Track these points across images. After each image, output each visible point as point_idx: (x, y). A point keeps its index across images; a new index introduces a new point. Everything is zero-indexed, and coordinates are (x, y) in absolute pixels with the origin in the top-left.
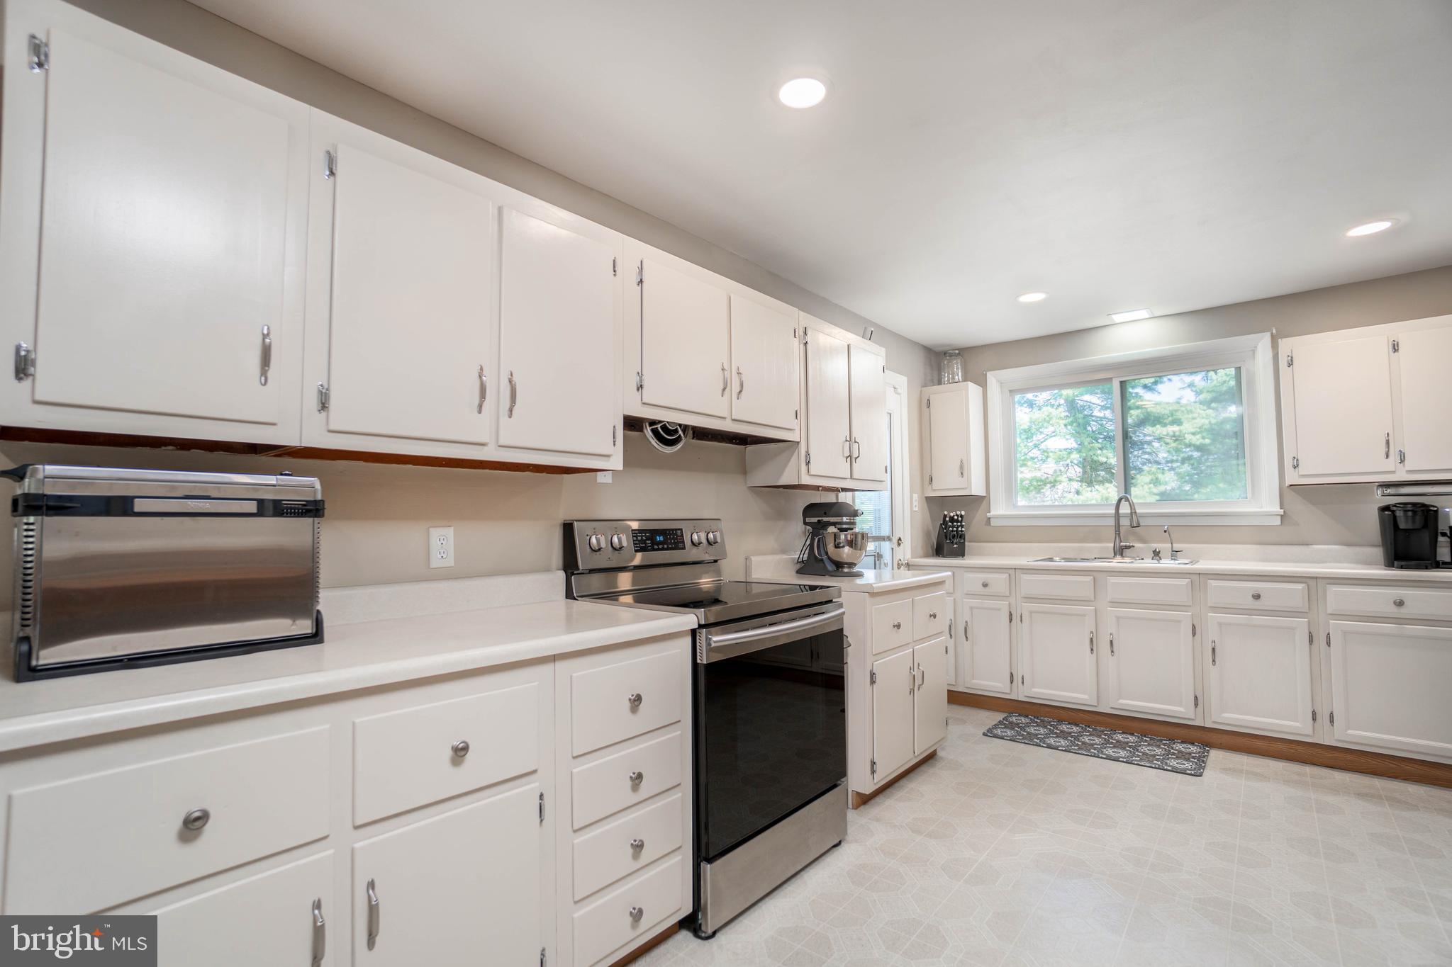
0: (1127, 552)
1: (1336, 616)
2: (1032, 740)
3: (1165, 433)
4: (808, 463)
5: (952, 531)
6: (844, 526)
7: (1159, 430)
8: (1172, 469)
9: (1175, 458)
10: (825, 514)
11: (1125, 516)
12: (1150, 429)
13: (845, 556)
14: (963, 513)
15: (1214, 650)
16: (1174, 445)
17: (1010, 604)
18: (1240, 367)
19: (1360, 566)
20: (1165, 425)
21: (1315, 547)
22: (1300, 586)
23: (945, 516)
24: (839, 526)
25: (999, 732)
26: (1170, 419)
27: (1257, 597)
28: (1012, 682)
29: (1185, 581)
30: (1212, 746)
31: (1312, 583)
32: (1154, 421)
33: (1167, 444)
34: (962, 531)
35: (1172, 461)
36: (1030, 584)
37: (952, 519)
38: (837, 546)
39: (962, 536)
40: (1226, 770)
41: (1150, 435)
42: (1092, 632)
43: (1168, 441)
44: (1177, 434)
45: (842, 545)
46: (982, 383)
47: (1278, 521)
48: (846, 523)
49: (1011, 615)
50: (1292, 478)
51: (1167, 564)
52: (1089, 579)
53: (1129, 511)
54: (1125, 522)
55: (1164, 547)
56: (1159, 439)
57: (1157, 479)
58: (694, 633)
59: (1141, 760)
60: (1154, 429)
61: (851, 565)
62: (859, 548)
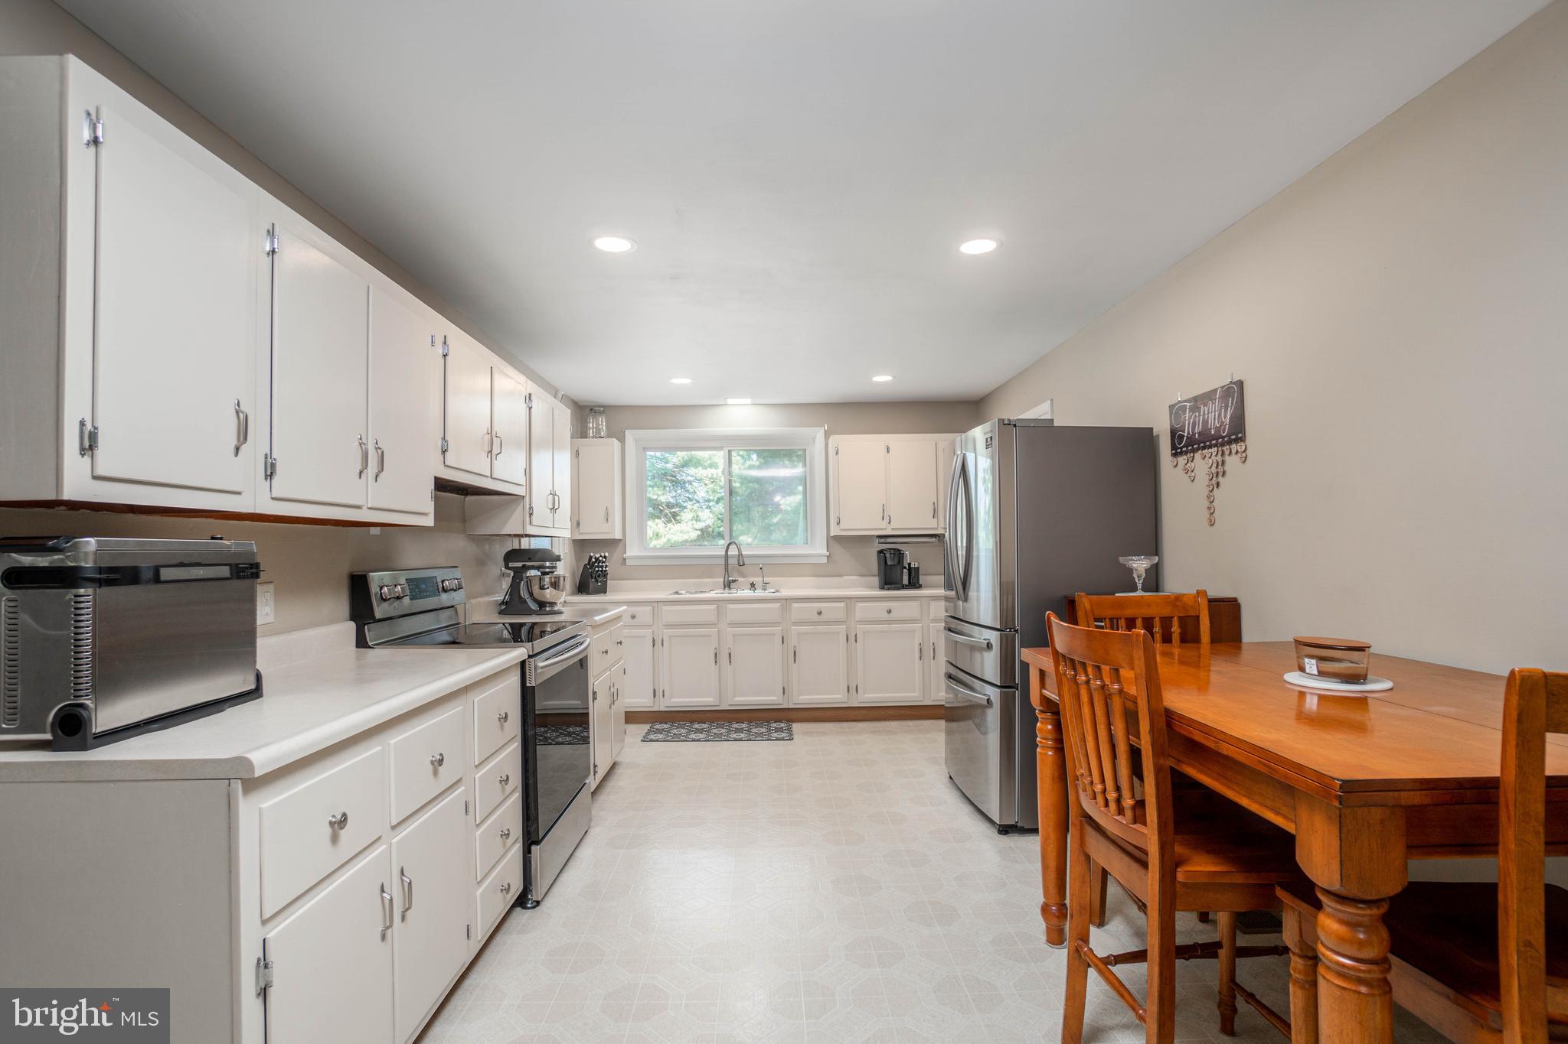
0: (732, 585)
1: (862, 622)
2: (679, 738)
3: (705, 475)
4: (531, 514)
5: (598, 571)
6: (547, 570)
7: (700, 472)
8: (709, 507)
9: (711, 498)
10: (530, 560)
11: (733, 556)
12: (694, 470)
13: (548, 596)
14: (607, 554)
15: (795, 652)
16: (711, 486)
17: (653, 632)
18: (805, 450)
19: (865, 589)
20: (705, 468)
21: (845, 577)
22: (842, 604)
23: (591, 557)
24: (542, 570)
25: (652, 737)
26: (709, 462)
27: (820, 613)
28: (655, 696)
29: (777, 605)
30: (793, 721)
31: (849, 601)
32: (696, 463)
33: (706, 485)
34: (606, 571)
35: (709, 501)
36: (670, 614)
37: (597, 559)
38: (542, 588)
39: (605, 574)
40: (805, 733)
41: (692, 476)
42: (716, 649)
43: (707, 482)
44: (715, 476)
45: (546, 587)
46: (622, 440)
47: (825, 560)
48: (548, 567)
49: (654, 641)
50: (835, 531)
51: (759, 593)
52: (713, 607)
53: (737, 553)
54: (733, 561)
55: (758, 580)
56: (699, 480)
57: (697, 516)
58: (523, 664)
59: (756, 737)
60: (697, 471)
61: (553, 604)
62: (561, 586)
